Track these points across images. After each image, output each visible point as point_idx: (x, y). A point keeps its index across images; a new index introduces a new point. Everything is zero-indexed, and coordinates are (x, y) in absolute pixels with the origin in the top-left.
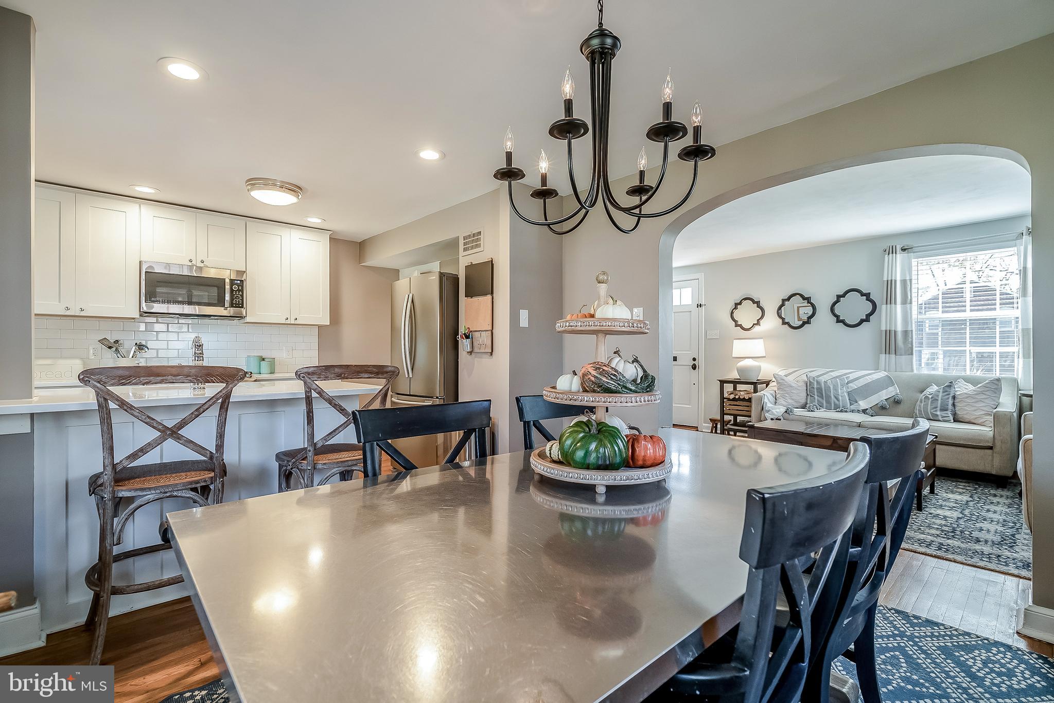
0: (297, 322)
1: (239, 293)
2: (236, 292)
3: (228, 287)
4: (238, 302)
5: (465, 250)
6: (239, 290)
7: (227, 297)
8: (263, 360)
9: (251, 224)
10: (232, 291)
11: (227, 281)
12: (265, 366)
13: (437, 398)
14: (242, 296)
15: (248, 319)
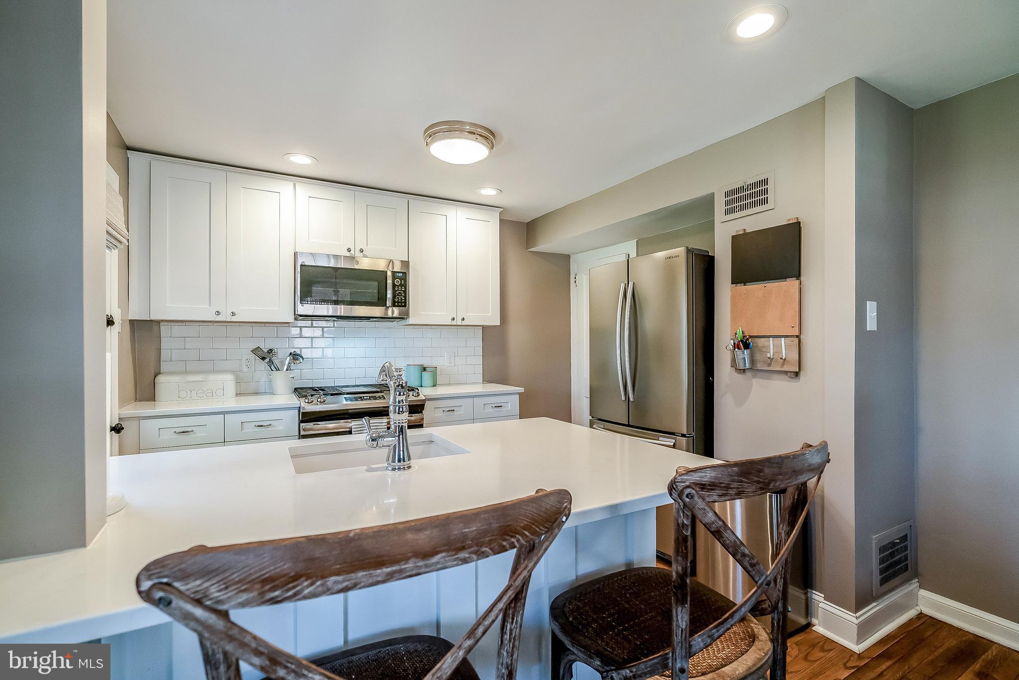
0: (464, 323)
1: (401, 288)
2: (398, 288)
3: (390, 281)
4: (401, 301)
5: (727, 212)
6: (401, 285)
7: (389, 295)
8: (424, 369)
9: (415, 202)
10: (394, 286)
11: (389, 274)
12: (427, 376)
13: (683, 435)
14: (405, 292)
15: (411, 320)
